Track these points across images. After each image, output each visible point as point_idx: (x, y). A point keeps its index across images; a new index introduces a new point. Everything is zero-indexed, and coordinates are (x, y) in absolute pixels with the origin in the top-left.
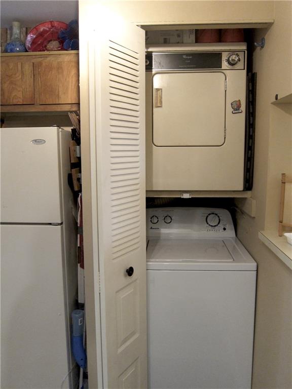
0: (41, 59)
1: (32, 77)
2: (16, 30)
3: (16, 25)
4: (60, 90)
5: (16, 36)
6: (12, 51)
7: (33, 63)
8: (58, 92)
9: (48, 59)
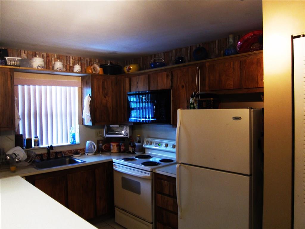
0: (245, 58)
1: (240, 70)
2: (231, 40)
3: (231, 36)
4: (258, 78)
5: (231, 44)
6: (228, 55)
7: (241, 61)
8: (257, 79)
9: (251, 57)
